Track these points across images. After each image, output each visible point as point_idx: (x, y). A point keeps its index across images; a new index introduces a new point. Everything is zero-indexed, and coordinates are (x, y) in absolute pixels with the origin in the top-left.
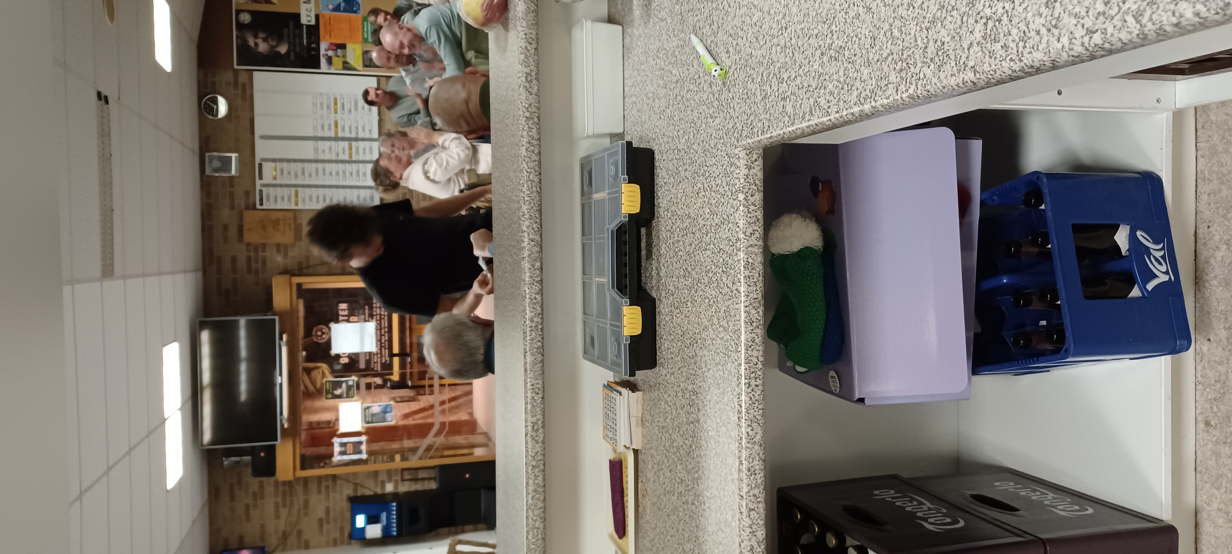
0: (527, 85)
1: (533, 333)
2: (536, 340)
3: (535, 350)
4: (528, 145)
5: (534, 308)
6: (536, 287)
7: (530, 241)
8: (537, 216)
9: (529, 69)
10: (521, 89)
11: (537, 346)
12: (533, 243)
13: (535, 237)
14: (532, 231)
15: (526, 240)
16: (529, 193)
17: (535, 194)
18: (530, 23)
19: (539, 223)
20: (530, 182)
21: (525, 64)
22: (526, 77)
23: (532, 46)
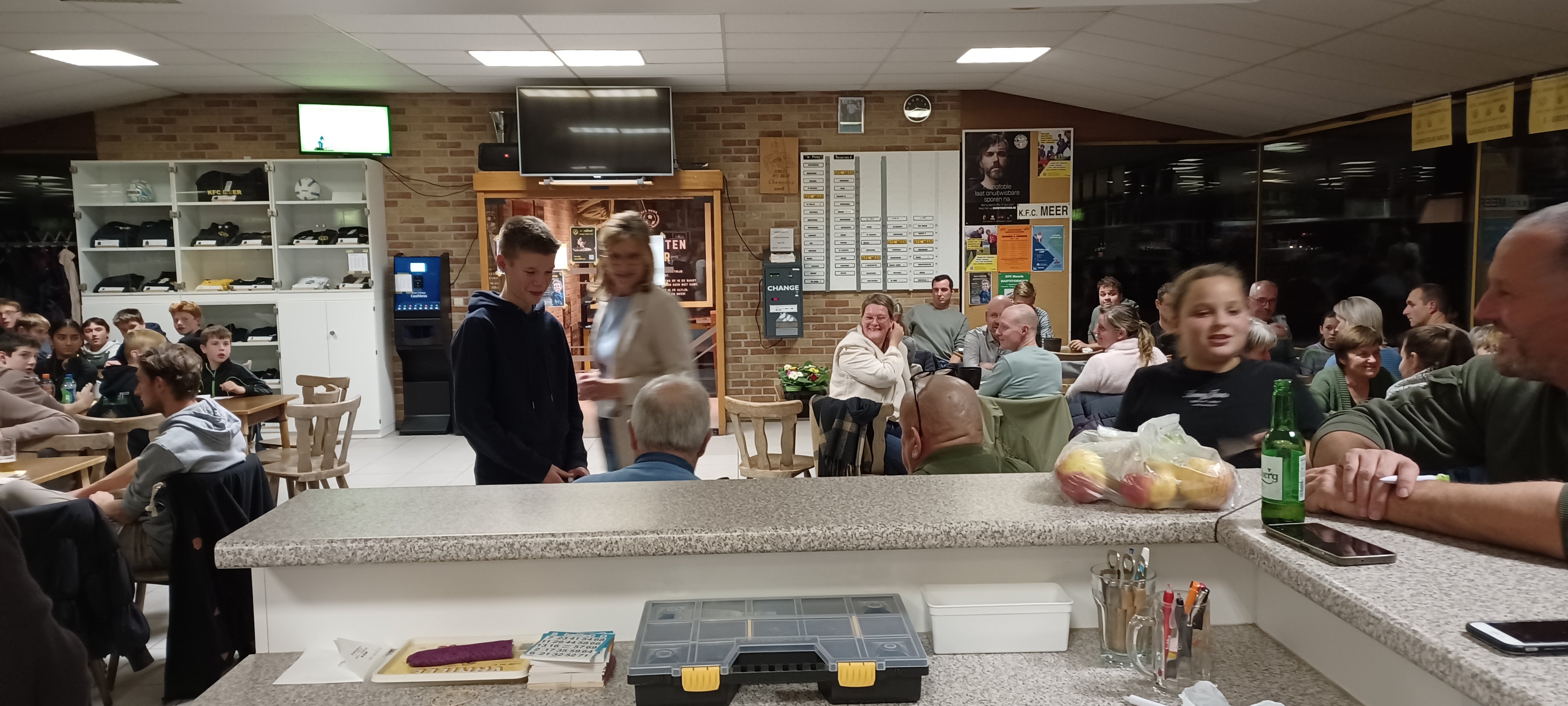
0: (989, 533)
1: (682, 543)
2: (673, 546)
3: (661, 545)
4: (916, 534)
5: (714, 542)
6: (740, 546)
7: (797, 537)
8: (828, 546)
9: (1009, 535)
10: (983, 525)
11: (665, 547)
12: (795, 541)
13: (802, 544)
14: (809, 540)
15: (798, 531)
16: (857, 536)
17: (856, 542)
18: (1064, 536)
19: (820, 548)
20: (870, 537)
21: (1014, 530)
22: (998, 532)
23: (1036, 539)
